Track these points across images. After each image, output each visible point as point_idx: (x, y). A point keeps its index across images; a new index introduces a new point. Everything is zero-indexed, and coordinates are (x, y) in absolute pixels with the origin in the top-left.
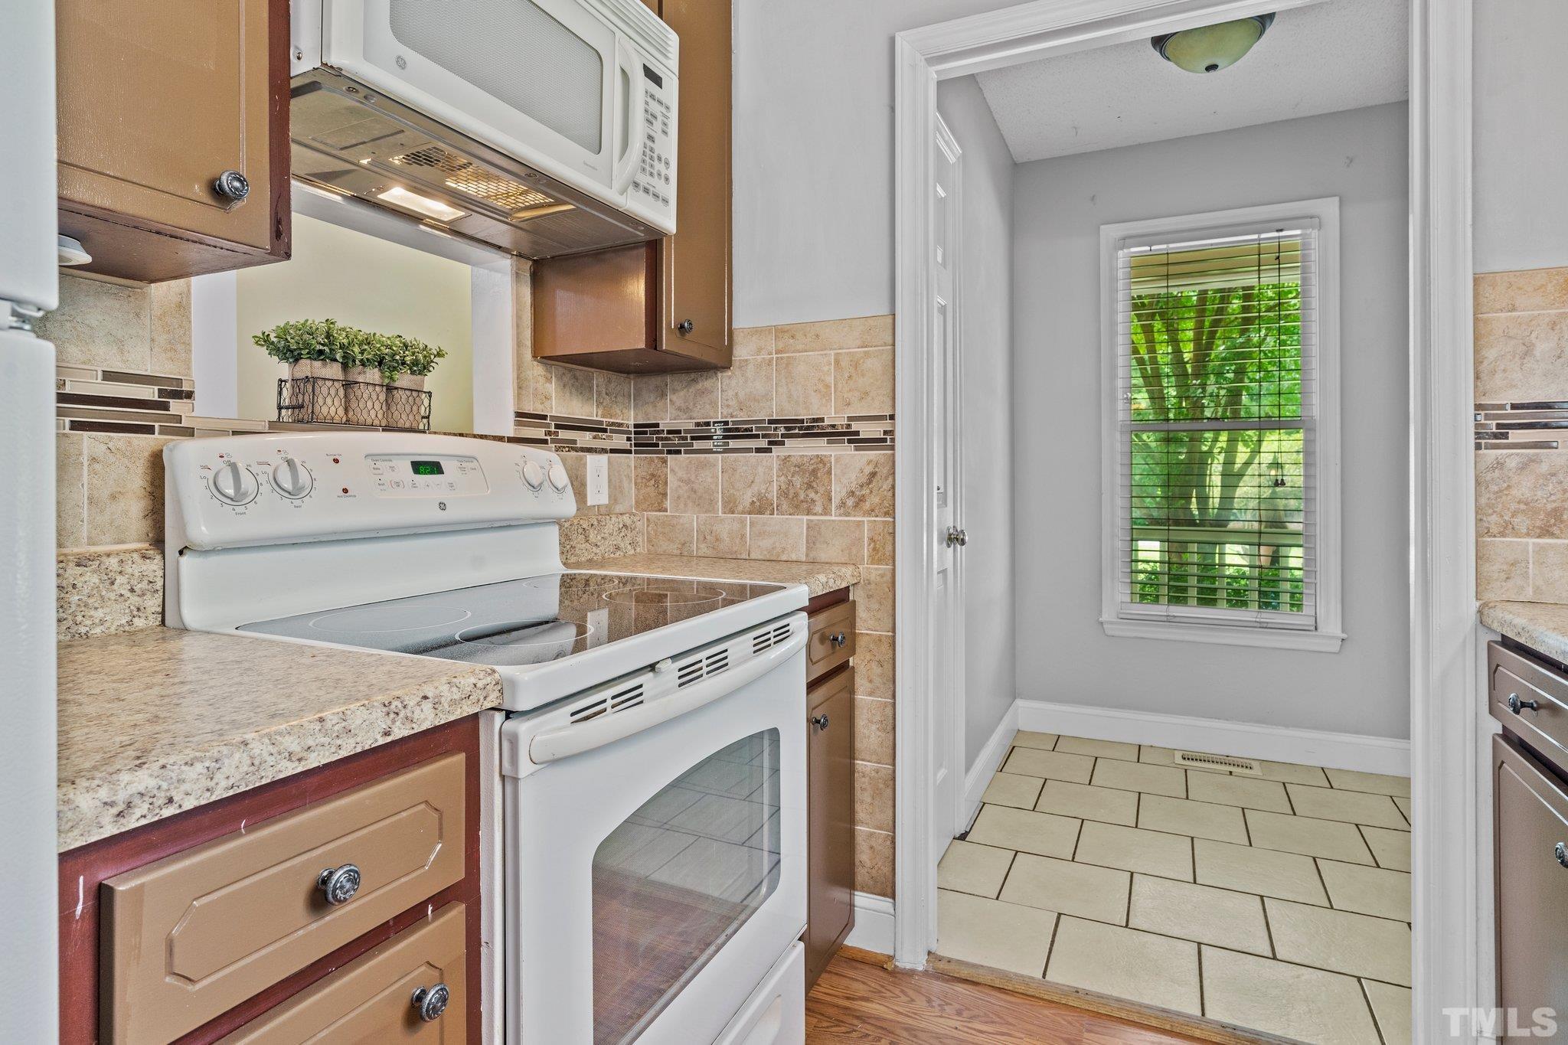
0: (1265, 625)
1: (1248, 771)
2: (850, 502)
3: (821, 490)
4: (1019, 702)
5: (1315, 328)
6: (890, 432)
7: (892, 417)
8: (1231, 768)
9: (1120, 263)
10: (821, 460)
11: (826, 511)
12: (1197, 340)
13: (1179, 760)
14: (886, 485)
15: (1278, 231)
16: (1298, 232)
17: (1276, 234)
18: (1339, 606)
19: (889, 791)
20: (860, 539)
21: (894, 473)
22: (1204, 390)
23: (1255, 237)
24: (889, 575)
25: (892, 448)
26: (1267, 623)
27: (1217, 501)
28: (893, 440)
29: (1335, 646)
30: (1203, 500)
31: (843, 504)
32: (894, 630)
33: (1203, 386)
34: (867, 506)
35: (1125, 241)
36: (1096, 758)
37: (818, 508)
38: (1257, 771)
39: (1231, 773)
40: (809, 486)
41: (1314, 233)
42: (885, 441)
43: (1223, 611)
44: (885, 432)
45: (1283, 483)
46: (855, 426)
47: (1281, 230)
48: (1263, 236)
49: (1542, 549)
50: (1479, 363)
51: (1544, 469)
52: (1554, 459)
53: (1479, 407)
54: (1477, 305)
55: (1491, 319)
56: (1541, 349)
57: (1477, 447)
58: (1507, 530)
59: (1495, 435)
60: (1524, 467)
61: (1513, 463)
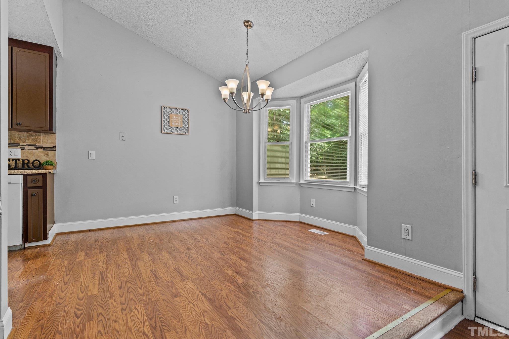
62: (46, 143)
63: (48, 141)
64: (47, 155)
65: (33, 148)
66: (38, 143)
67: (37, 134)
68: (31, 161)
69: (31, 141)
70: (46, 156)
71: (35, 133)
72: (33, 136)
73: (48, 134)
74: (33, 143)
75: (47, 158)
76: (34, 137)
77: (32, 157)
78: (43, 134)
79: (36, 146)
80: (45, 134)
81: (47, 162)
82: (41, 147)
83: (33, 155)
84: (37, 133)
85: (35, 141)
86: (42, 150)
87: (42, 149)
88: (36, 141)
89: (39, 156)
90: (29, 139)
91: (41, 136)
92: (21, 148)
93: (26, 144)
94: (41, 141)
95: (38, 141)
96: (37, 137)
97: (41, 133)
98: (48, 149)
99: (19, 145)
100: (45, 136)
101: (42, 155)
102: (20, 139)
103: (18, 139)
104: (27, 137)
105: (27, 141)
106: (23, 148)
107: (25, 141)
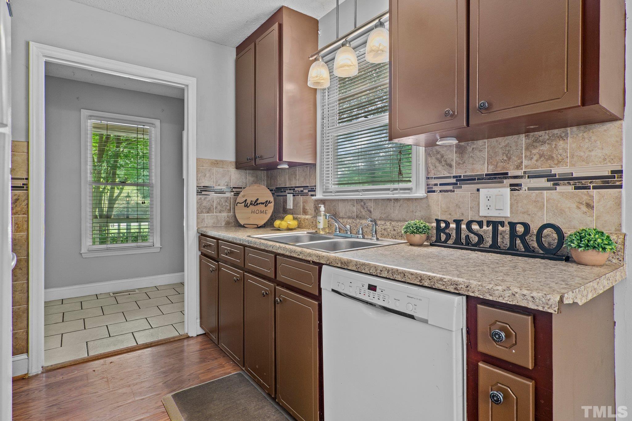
0: (139, 247)
1: (135, 292)
5: (153, 157)
6: (27, 184)
8: (130, 293)
9: (89, 124)
13: (112, 295)
14: (24, 203)
15: (143, 126)
16: (149, 127)
17: (143, 127)
18: (160, 238)
21: (28, 199)
23: (136, 126)
24: (26, 236)
25: (27, 190)
26: (140, 246)
28: (27, 187)
29: (158, 250)
34: (14, 211)
35: (91, 117)
36: (81, 302)
38: (137, 291)
39: (129, 294)
41: (153, 129)
42: (25, 188)
43: (130, 244)
45: (144, 203)
47: (144, 126)
48: (139, 126)
49: (207, 216)
50: (197, 177)
51: (208, 199)
52: (209, 198)
53: (197, 186)
54: (197, 165)
55: (199, 168)
56: (207, 175)
57: (197, 195)
58: (202, 212)
59: (200, 193)
60: (205, 199)
61: (203, 198)
62: (584, 163)
63: (593, 153)
64: (589, 206)
65: (543, 182)
66: (557, 164)
67: (553, 135)
68: (534, 229)
69: (537, 161)
70: (584, 208)
71: (547, 132)
72: (544, 142)
73: (593, 126)
74: (543, 168)
75: (590, 218)
76: (545, 148)
77: (539, 214)
78: (575, 129)
79: (551, 177)
80: (582, 128)
81: (581, 238)
82: (568, 179)
83: (542, 208)
84: (556, 131)
85: (547, 160)
86: (569, 189)
87: (569, 184)
88: (551, 158)
89: (562, 212)
90: (531, 155)
91: (567, 138)
92: (511, 185)
93: (524, 170)
94: (567, 157)
95: (557, 156)
96: (556, 145)
97: (569, 129)
98: (591, 183)
99: (506, 178)
100: (581, 135)
101: (569, 208)
102: (509, 158)
103: (503, 159)
104: (527, 149)
105: (525, 162)
106: (515, 187)
107: (522, 162)
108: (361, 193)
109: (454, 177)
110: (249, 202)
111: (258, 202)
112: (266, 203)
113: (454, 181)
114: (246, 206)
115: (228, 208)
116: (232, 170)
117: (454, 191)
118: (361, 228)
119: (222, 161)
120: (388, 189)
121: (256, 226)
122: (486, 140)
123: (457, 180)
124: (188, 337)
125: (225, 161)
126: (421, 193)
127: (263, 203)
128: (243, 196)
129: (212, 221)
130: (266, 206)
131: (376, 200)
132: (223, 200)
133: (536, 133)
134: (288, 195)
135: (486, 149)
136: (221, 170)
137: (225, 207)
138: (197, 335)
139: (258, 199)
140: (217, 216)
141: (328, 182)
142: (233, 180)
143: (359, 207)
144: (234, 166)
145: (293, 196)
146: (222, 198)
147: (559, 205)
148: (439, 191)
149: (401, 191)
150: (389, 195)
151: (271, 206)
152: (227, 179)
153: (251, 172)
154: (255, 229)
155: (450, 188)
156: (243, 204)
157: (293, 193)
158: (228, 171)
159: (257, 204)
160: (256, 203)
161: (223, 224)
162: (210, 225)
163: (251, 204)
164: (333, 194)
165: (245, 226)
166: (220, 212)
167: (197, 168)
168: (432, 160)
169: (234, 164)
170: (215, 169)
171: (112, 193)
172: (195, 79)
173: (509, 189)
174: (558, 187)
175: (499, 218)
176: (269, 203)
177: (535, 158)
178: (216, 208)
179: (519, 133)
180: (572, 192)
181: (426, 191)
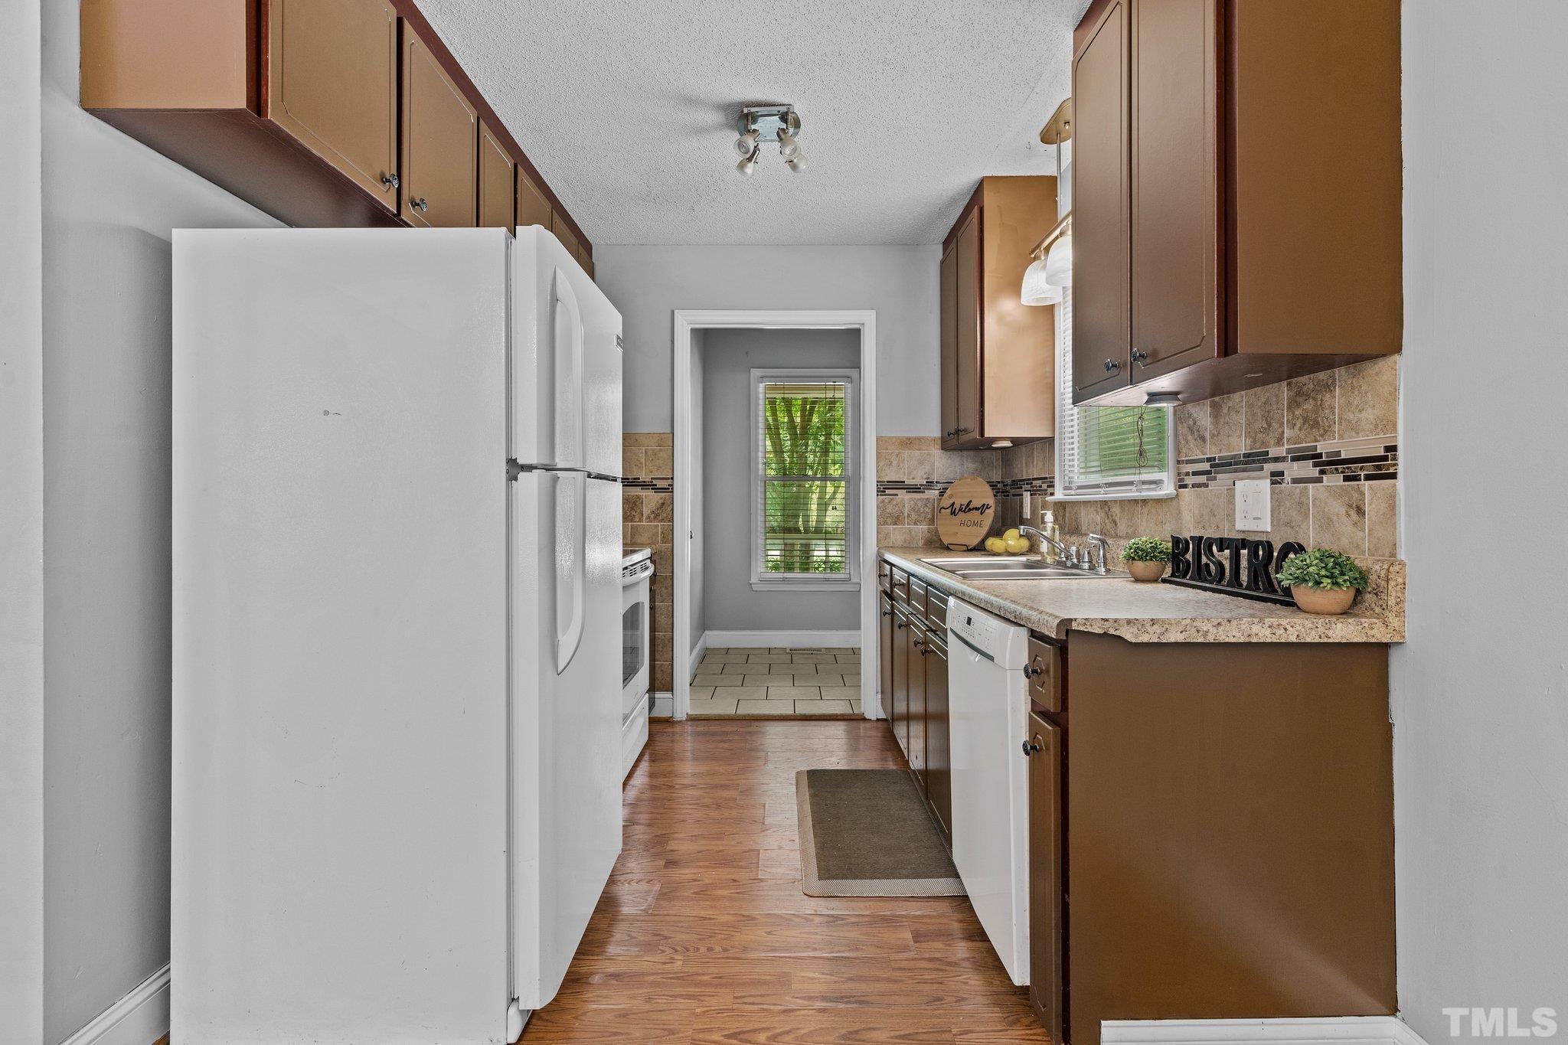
0: (828, 579)
2: (652, 516)
3: (638, 511)
4: (707, 632)
6: (672, 485)
7: (672, 478)
8: (812, 652)
10: (638, 497)
11: (640, 521)
12: (802, 416)
14: (669, 509)
17: (833, 384)
19: (671, 643)
20: (658, 533)
21: (673, 503)
22: (806, 449)
23: (824, 383)
24: (670, 548)
25: (672, 492)
27: (814, 523)
28: (672, 489)
30: (807, 518)
31: (649, 517)
32: (673, 572)
33: (807, 445)
34: (660, 518)
35: (762, 378)
36: (749, 654)
37: (637, 519)
38: (824, 651)
40: (632, 509)
42: (670, 489)
44: (669, 485)
46: (655, 482)
47: (835, 382)
48: (827, 383)
49: (894, 529)
50: (877, 467)
51: (895, 503)
52: (898, 499)
53: (877, 482)
54: (877, 447)
55: (880, 453)
56: (895, 463)
57: (878, 495)
58: (885, 523)
59: (882, 491)
60: (890, 502)
61: (887, 501)
62: (1353, 433)
64: (1360, 511)
65: (1308, 469)
66: (1323, 436)
67: (1319, 382)
69: (1302, 428)
70: (1354, 516)
71: (1312, 376)
72: (1308, 396)
74: (1307, 442)
75: (1361, 534)
76: (1310, 405)
77: (1304, 526)
78: (1343, 370)
79: (1316, 459)
82: (1336, 462)
83: (1307, 515)
84: (1322, 376)
85: (1312, 427)
86: (1337, 480)
87: (1338, 471)
88: (1316, 424)
89: (1329, 522)
90: (1293, 419)
91: (1335, 387)
92: (1273, 474)
93: (1286, 447)
94: (1335, 423)
95: (1323, 421)
96: (1322, 400)
97: (1337, 370)
98: (1361, 468)
99: (1266, 461)
100: (1349, 381)
101: (1338, 514)
102: (1269, 425)
103: (1262, 427)
104: (1289, 408)
105: (1287, 433)
106: (1277, 477)
107: (1284, 432)
108: (1102, 490)
109: (1209, 460)
110: (957, 506)
111: (971, 507)
112: (983, 508)
113: (1206, 466)
114: (953, 513)
115: (930, 516)
116: (936, 452)
117: (1207, 486)
118: (1086, 552)
119: (919, 439)
120: (1131, 483)
121: (965, 548)
122: (1243, 393)
123: (1211, 466)
124: (864, 719)
125: (923, 438)
126: (1168, 489)
127: (977, 509)
128: (950, 497)
129: (902, 538)
130: (982, 513)
131: (1122, 502)
132: (920, 504)
133: (1300, 378)
134: (1024, 493)
135: (1244, 409)
136: (917, 453)
137: (923, 515)
138: (878, 720)
139: (971, 501)
140: (910, 530)
141: (1072, 469)
142: (938, 468)
143: (1103, 515)
144: (939, 446)
145: (1031, 495)
146: (918, 500)
147: (1326, 510)
148: (1190, 486)
149: (1144, 487)
150: (1132, 493)
151: (989, 513)
152: (927, 468)
153: (972, 453)
154: (965, 553)
155: (1203, 479)
156: (949, 510)
157: (1030, 491)
158: (929, 454)
159: (970, 510)
160: (967, 508)
161: (921, 543)
162: (899, 543)
163: (960, 510)
164: (1073, 492)
165: (951, 547)
166: (915, 524)
167: (877, 452)
168: (1183, 430)
169: (939, 442)
170: (906, 453)
171: (823, 492)
172: (874, 312)
173: (1268, 481)
174: (1325, 477)
175: (1259, 534)
176: (987, 508)
177: (1298, 425)
178: (909, 516)
179: (1280, 380)
180: (1341, 486)
181: (1175, 486)
